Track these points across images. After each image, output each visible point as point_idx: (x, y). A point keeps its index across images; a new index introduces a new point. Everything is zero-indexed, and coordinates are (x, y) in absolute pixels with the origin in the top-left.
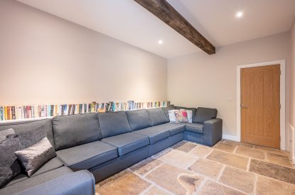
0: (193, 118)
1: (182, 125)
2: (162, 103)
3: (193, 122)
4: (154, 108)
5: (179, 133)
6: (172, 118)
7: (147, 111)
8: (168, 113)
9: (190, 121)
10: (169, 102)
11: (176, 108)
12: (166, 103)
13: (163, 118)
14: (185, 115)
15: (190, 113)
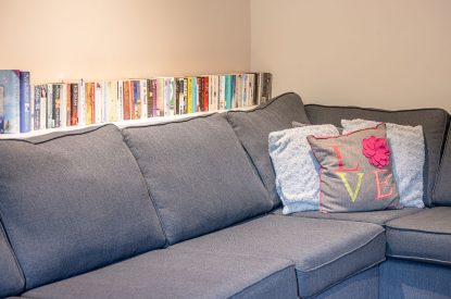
0: (429, 174)
1: (367, 226)
2: (217, 85)
3: (431, 204)
4: (171, 116)
5: (353, 274)
6: (297, 180)
7: (126, 138)
8: (265, 148)
9: (413, 196)
10: (267, 77)
11: (313, 114)
12: (245, 86)
13: (240, 187)
14: (380, 154)
15: (407, 147)
